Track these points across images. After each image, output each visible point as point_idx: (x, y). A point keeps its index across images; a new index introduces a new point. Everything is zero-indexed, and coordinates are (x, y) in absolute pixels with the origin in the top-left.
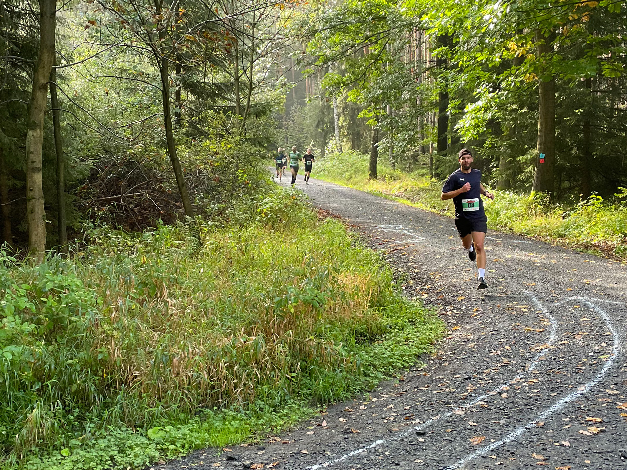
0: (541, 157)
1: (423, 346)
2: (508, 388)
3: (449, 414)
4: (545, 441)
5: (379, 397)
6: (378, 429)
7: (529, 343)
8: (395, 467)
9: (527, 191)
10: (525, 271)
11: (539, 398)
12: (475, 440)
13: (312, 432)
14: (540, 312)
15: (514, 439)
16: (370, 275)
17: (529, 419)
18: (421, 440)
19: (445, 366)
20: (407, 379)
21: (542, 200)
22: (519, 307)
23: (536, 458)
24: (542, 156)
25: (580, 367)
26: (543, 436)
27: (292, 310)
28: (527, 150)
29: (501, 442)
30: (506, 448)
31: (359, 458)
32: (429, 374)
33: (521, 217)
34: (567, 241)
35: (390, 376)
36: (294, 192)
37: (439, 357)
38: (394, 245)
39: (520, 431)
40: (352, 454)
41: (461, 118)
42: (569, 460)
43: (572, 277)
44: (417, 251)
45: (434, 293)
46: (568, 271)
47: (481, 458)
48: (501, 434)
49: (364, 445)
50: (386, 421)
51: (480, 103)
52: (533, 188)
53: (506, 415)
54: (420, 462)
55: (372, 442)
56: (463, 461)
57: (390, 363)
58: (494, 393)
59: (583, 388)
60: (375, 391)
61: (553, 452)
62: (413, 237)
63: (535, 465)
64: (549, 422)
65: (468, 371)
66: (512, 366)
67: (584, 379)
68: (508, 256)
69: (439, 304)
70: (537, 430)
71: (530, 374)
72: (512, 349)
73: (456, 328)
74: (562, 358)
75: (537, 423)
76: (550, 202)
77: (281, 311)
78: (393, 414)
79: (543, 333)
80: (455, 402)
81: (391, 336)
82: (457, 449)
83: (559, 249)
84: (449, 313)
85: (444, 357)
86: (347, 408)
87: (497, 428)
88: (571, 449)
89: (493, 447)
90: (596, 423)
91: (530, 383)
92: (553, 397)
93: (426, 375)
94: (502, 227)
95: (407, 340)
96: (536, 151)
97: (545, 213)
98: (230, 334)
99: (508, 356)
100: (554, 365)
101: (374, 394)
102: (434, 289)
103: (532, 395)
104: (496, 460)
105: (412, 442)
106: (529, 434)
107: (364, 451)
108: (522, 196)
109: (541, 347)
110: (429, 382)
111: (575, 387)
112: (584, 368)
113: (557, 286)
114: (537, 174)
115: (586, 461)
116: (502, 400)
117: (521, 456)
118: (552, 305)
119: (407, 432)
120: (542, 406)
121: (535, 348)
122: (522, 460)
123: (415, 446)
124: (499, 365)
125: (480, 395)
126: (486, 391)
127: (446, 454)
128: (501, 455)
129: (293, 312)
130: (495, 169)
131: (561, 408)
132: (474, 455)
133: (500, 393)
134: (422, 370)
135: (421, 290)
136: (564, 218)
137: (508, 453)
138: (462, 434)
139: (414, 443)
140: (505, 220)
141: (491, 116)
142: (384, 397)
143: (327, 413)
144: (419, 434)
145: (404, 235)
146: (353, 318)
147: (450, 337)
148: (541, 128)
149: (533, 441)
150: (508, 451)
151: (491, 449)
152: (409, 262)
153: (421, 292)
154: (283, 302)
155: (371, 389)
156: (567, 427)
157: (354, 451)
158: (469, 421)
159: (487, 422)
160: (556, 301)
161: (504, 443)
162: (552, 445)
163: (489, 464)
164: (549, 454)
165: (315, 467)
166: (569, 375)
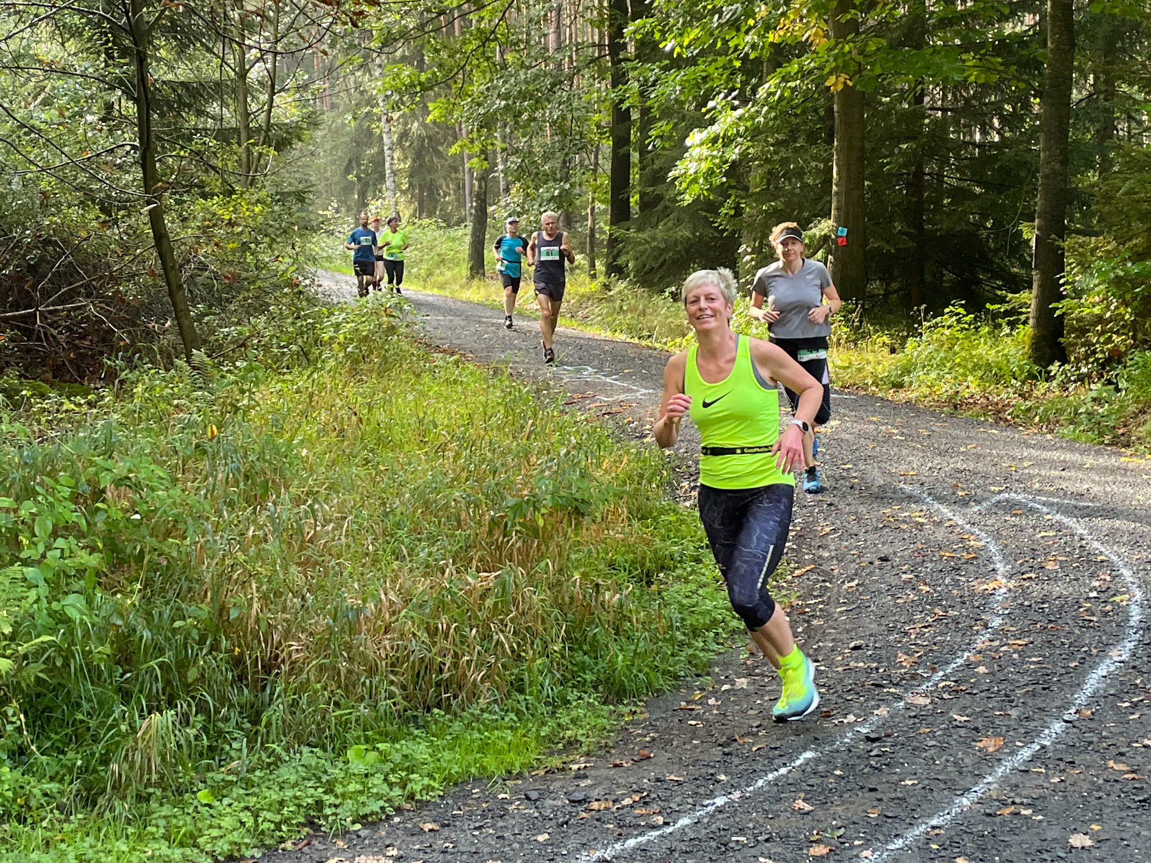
0: (839, 234)
2: (979, 657)
3: (902, 704)
7: (963, 579)
8: (873, 794)
10: (884, 450)
11: (1048, 671)
12: (989, 744)
14: (952, 523)
15: (1056, 740)
17: (1059, 706)
18: (885, 748)
19: (820, 625)
21: (845, 316)
22: (906, 514)
23: (1116, 768)
24: (843, 232)
25: (1086, 618)
26: (1104, 734)
27: (541, 522)
29: (1036, 747)
30: (1049, 755)
37: (798, 610)
38: (598, 404)
39: (1058, 727)
40: (770, 777)
46: (962, 449)
47: (1020, 773)
48: (1026, 733)
49: (782, 761)
51: (714, 130)
53: (1010, 701)
54: (914, 785)
56: (990, 779)
59: (1118, 653)
61: (1138, 758)
62: (629, 390)
63: (1121, 780)
64: (1098, 710)
66: (955, 620)
67: (1108, 637)
70: (1086, 724)
71: (1001, 634)
72: (936, 591)
74: (1042, 603)
75: (1077, 712)
77: (521, 524)
79: (980, 561)
80: (897, 684)
81: (684, 573)
82: (965, 761)
85: (807, 610)
86: (681, 704)
87: (1012, 723)
89: (1028, 755)
91: (1014, 647)
92: (1075, 669)
96: (831, 223)
97: (855, 342)
99: (937, 603)
100: (1036, 616)
103: (1033, 667)
104: (1047, 776)
105: (869, 752)
106: (1075, 730)
107: (790, 771)
109: (991, 586)
111: (1103, 652)
112: (1095, 619)
114: (834, 266)
117: (1087, 767)
118: (967, 510)
119: (847, 736)
120: (1064, 684)
121: (978, 588)
122: (1094, 773)
123: (884, 759)
124: (928, 619)
125: (934, 670)
126: (938, 664)
127: (949, 769)
128: (1051, 766)
129: (541, 526)
130: (748, 258)
131: (1101, 686)
132: (1003, 768)
133: (968, 665)
137: (1062, 763)
138: (955, 736)
139: (874, 754)
142: (742, 683)
143: (647, 715)
144: (872, 740)
145: (606, 385)
148: (840, 179)
149: (1092, 742)
150: (1061, 759)
151: (1026, 758)
154: (524, 505)
156: (1136, 716)
157: (772, 771)
158: (948, 713)
159: (986, 714)
160: (972, 504)
161: (1043, 747)
162: (1129, 746)
163: (1040, 782)
164: (1134, 762)
165: (720, 801)
166: (1077, 631)
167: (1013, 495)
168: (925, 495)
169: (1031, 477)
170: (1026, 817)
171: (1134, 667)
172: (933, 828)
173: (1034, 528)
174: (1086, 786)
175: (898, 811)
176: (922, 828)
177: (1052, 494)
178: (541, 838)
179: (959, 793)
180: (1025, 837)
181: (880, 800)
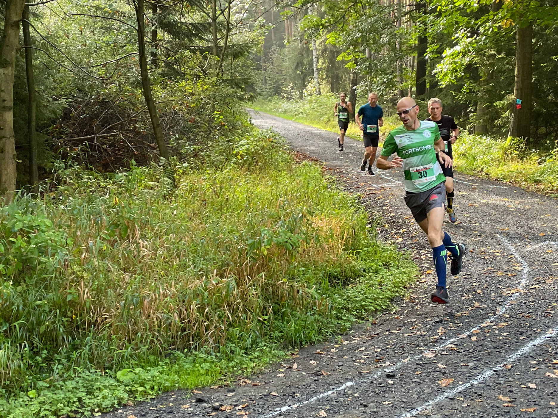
0: (517, 103)
1: (396, 289)
2: (479, 331)
3: (419, 357)
4: (512, 383)
5: (350, 340)
6: (349, 371)
7: (501, 287)
8: (363, 409)
9: (504, 136)
10: (499, 216)
11: (507, 341)
12: (444, 382)
13: (283, 375)
14: (513, 256)
15: (482, 382)
16: (345, 218)
17: (497, 362)
18: (390, 382)
19: (417, 309)
20: (379, 322)
21: (518, 145)
22: (491, 251)
23: (503, 399)
24: (519, 102)
25: (549, 311)
26: (510, 379)
27: (265, 253)
28: (504, 96)
29: (469, 385)
30: (473, 390)
31: (328, 400)
32: (401, 318)
33: (497, 163)
34: (542, 187)
35: (363, 319)
36: (271, 134)
37: (412, 301)
38: (371, 188)
39: (488, 373)
40: (321, 395)
41: (439, 63)
42: (535, 402)
43: (545, 223)
44: (393, 195)
45: (409, 236)
46: (542, 217)
47: (449, 400)
48: (469, 376)
49: (334, 387)
50: (356, 364)
51: (458, 48)
52: (509, 133)
53: (475, 358)
54: (389, 404)
55: (342, 384)
56: (431, 402)
57: (363, 307)
58: (464, 336)
59: (552, 332)
60: (347, 334)
61: (519, 394)
62: (389, 181)
63: (501, 406)
64: (517, 365)
65: (439, 314)
66: (483, 310)
67: (552, 322)
68: (483, 201)
69: (413, 248)
70: (505, 372)
71: (501, 318)
72: (483, 293)
73: (429, 272)
74: (532, 302)
75: (505, 365)
76: (526, 148)
77: (254, 253)
78: (363, 357)
79: (515, 278)
80: (426, 345)
81: (365, 279)
82: (425, 391)
83: (534, 194)
84: (422, 257)
85: (417, 301)
86: (318, 350)
87: (466, 370)
88: (536, 391)
89: (460, 389)
91: (500, 326)
92: (522, 340)
93: (398, 318)
94: (478, 172)
95: (380, 283)
96: (513, 97)
97: (522, 159)
98: (202, 276)
99: (480, 300)
100: (524, 309)
101: (346, 337)
102: (409, 233)
103: (501, 338)
104: (463, 402)
105: (381, 384)
106: (497, 376)
107: (333, 393)
108: (499, 141)
109: (512, 292)
110: (401, 325)
111: (543, 331)
112: (553, 312)
113: (530, 231)
114: (514, 119)
115: (552, 403)
116: (472, 343)
117: (487, 398)
118: (525, 250)
119: (377, 374)
120: (510, 349)
121: (506, 292)
122: (489, 401)
123: (384, 388)
124: (470, 309)
125: (450, 338)
126: (456, 334)
127: (414, 396)
128: (468, 397)
129: (266, 254)
130: (472, 114)
131: (529, 351)
132: (442, 396)
133: (469, 337)
134: (394, 313)
135: (396, 234)
136: (539, 164)
137: (475, 395)
138: (431, 377)
139: (383, 385)
140: (481, 165)
141: (469, 61)
142: (356, 340)
143: (298, 356)
144: (389, 376)
145: (381, 179)
146: (327, 261)
147: (423, 280)
148: (519, 74)
149: (500, 384)
150: (476, 393)
151: (458, 391)
152: (385, 206)
153: (396, 236)
154: (256, 244)
155: (343, 332)
156: (534, 369)
157: (323, 393)
158: (438, 363)
159: (457, 365)
160: (528, 246)
161: (472, 385)
162: (519, 387)
163: (456, 405)
164: (515, 396)
165: (284, 409)
166: (539, 319)
167: (552, 242)
168: (506, 241)
171: (554, 341)
174: (479, 409)
179: (408, 410)
181: (365, 412)
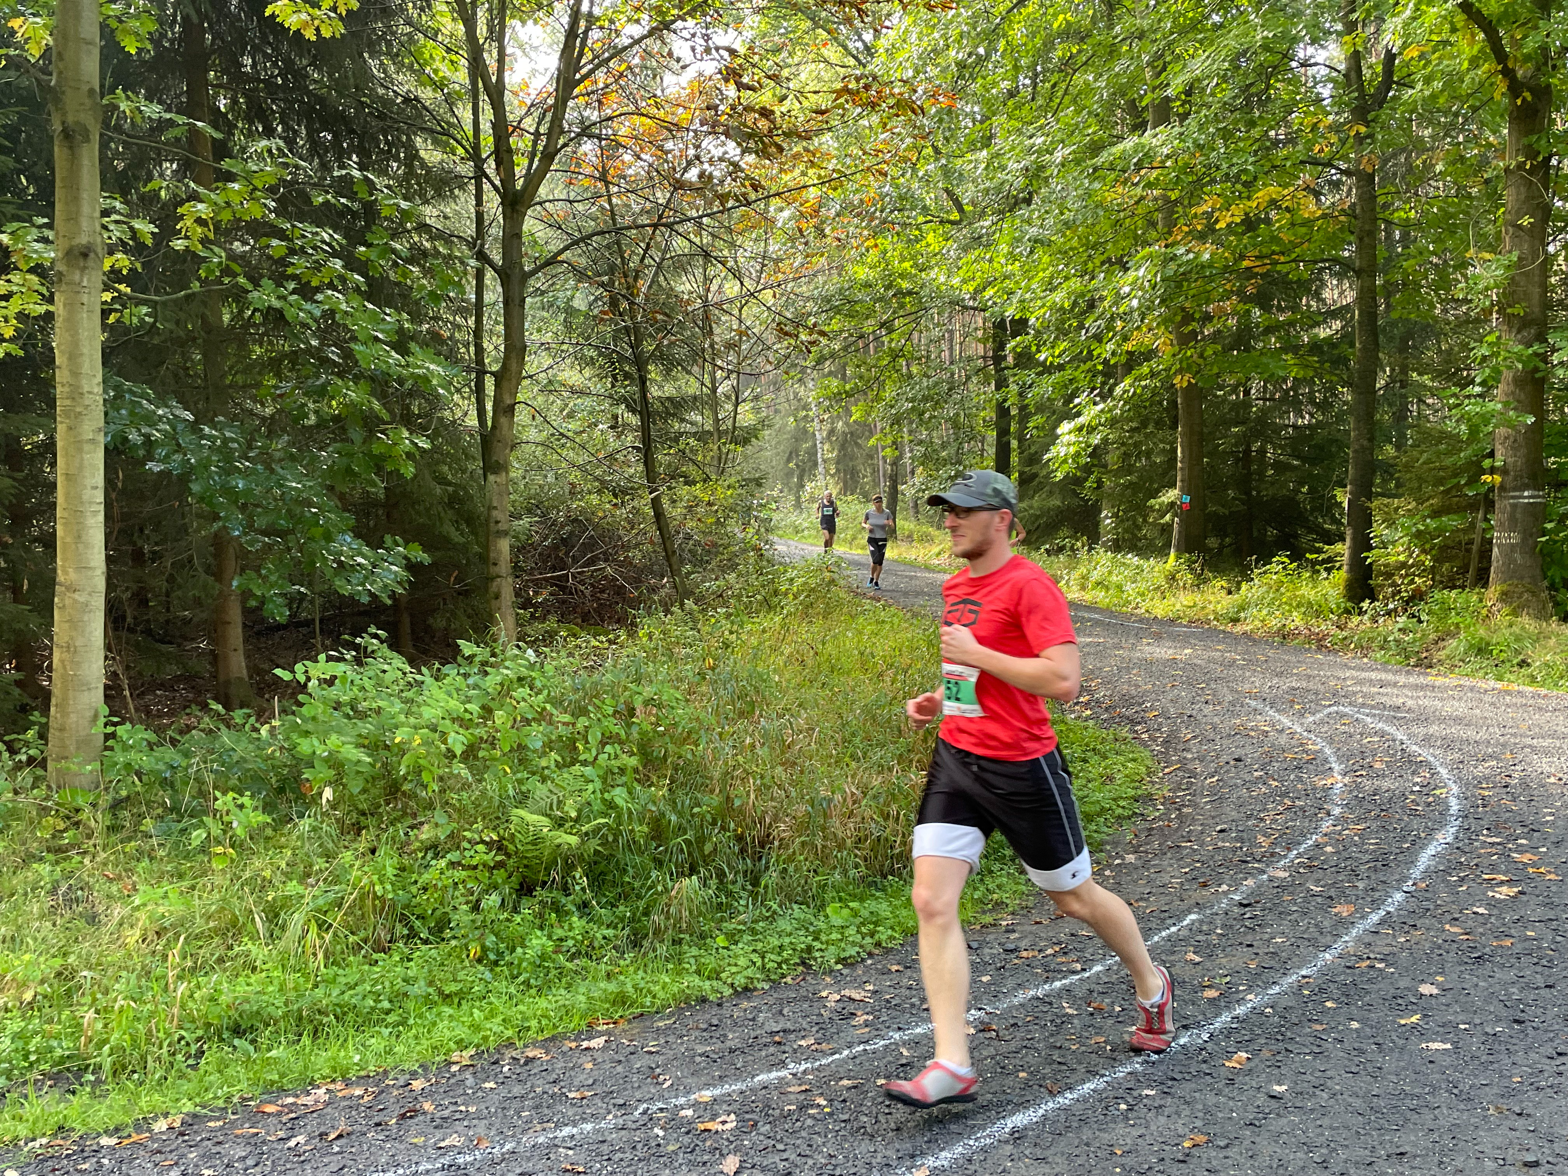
0: (1183, 500)
2: (1326, 839)
3: (1265, 876)
4: (1447, 909)
5: (1122, 858)
6: (1173, 901)
7: (1306, 775)
8: (1250, 948)
9: (1164, 553)
11: (1385, 851)
12: (1343, 910)
14: (1292, 731)
15: (1399, 907)
17: (1398, 880)
18: (1256, 912)
21: (1189, 566)
22: (1253, 724)
23: (1452, 930)
24: (1186, 499)
26: (1439, 902)
29: (1382, 912)
30: (1394, 919)
32: (1174, 825)
37: (1169, 800)
39: (1399, 896)
41: (1053, 443)
46: (1295, 671)
47: (1372, 934)
48: (1372, 901)
49: (1172, 921)
50: (1172, 890)
51: (1081, 420)
52: (1173, 548)
53: (1356, 875)
54: (1283, 941)
55: (1180, 917)
56: (1347, 938)
58: (1308, 846)
59: (1444, 836)
60: (1102, 851)
61: (1470, 923)
63: (1456, 940)
64: (1431, 883)
65: (1235, 818)
66: (1303, 809)
67: (1432, 823)
68: (1187, 651)
69: (1119, 723)
70: (1423, 894)
71: (1343, 819)
72: (1283, 785)
75: (1414, 884)
76: (1203, 570)
78: (1171, 880)
79: (1318, 761)
80: (1260, 860)
82: (1324, 924)
84: (1144, 736)
85: (1178, 800)
87: (1360, 893)
88: (1493, 918)
89: (1376, 919)
90: (1502, 883)
91: (1354, 831)
92: (1408, 849)
93: (1169, 826)
95: (1103, 777)
96: (1176, 492)
97: (1198, 586)
99: (1285, 796)
100: (1370, 806)
101: (1105, 855)
103: (1372, 847)
104: (1394, 936)
105: (1243, 916)
106: (1413, 899)
107: (1179, 929)
108: (1155, 560)
109: (1330, 781)
110: (1183, 835)
111: (1430, 835)
112: (1420, 808)
114: (1180, 526)
115: (1529, 933)
116: (1330, 856)
117: (1428, 929)
118: (1306, 721)
119: (1223, 902)
120: (1400, 862)
121: (1319, 782)
122: (1434, 934)
123: (1255, 921)
124: (1280, 808)
125: (1288, 849)
126: (1292, 845)
127: (1311, 930)
128: (1397, 928)
131: (1432, 863)
132: (1357, 930)
133: (1318, 847)
134: (1154, 819)
136: (1230, 593)
137: (1406, 926)
138: (1313, 903)
139: (1248, 917)
144: (1244, 905)
147: (1167, 770)
148: (1184, 456)
149: (1429, 909)
150: (1404, 923)
151: (1375, 922)
153: (1078, 707)
156: (1463, 888)
158: (1305, 884)
159: (1337, 886)
160: (1307, 715)
161: (1388, 913)
162: (1461, 912)
163: (1389, 941)
164: (1467, 925)
166: (1407, 819)
167: (1341, 708)
168: (1267, 709)
169: (1355, 693)
170: (1380, 970)
171: (1458, 848)
172: (1304, 977)
173: (1361, 734)
174: (1427, 945)
175: (1272, 963)
176: (1294, 977)
177: (1373, 707)
178: (985, 979)
179: (1321, 949)
180: (1382, 986)
181: (1256, 954)
